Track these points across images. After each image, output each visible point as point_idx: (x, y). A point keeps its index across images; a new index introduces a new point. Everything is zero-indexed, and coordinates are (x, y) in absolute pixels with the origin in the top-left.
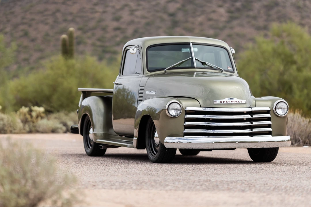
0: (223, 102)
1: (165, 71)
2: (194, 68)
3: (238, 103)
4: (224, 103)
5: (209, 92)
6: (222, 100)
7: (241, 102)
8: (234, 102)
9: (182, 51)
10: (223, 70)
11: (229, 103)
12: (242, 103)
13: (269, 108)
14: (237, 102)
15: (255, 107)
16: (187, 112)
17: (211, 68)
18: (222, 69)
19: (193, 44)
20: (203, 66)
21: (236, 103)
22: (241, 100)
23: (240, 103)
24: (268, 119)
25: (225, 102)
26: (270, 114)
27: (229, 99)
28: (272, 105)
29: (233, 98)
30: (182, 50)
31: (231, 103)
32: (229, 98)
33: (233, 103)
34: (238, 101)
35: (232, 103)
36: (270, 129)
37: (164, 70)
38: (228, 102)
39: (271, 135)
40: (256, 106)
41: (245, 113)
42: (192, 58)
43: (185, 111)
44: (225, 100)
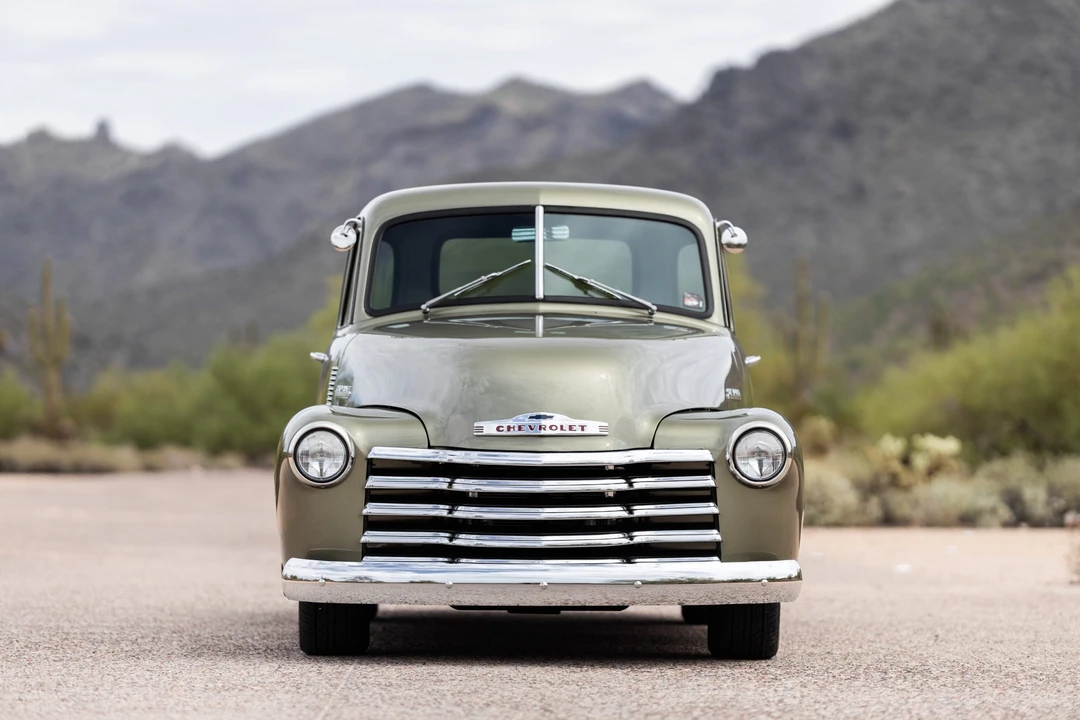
0: (505, 429)
1: (425, 312)
2: (533, 299)
3: (568, 432)
4: (512, 433)
5: (483, 390)
6: (505, 424)
7: (583, 428)
8: (551, 427)
9: (514, 238)
10: (655, 308)
11: (528, 432)
12: (587, 431)
13: (708, 452)
14: (566, 427)
15: (652, 448)
16: (378, 466)
17: (610, 301)
18: (649, 304)
19: (545, 212)
20: (579, 293)
21: (558, 432)
22: (583, 422)
23: (579, 431)
24: (708, 495)
25: (517, 429)
26: (714, 477)
27: (531, 417)
28: (723, 441)
29: (548, 414)
30: (513, 234)
31: (536, 432)
32: (535, 414)
33: (548, 432)
34: (571, 428)
35: (543, 432)
36: (712, 535)
37: (420, 309)
38: (526, 428)
39: (716, 558)
40: (655, 446)
41: (610, 470)
42: (532, 266)
43: (366, 462)
44: (514, 422)
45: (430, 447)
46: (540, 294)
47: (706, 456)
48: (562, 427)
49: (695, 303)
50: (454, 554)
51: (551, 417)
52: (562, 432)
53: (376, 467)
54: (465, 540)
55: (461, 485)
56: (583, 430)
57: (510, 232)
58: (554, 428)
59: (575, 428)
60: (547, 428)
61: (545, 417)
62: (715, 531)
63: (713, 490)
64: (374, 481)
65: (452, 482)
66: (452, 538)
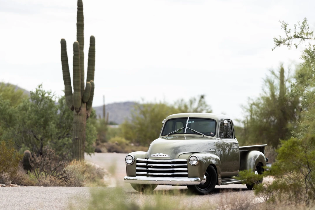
1: (169, 135)
6: (154, 155)
10: (204, 135)
15: (178, 159)
17: (197, 134)
21: (162, 156)
26: (187, 164)
28: (188, 158)
31: (158, 156)
32: (158, 153)
33: (160, 156)
39: (187, 177)
41: (172, 162)
42: (185, 128)
44: (155, 155)
45: (145, 159)
46: (185, 133)
47: (185, 160)
49: (212, 134)
50: (147, 176)
53: (138, 162)
54: (150, 173)
55: (149, 165)
61: (160, 154)
62: (187, 173)
63: (187, 166)
64: (138, 164)
65: (147, 164)
66: (147, 173)
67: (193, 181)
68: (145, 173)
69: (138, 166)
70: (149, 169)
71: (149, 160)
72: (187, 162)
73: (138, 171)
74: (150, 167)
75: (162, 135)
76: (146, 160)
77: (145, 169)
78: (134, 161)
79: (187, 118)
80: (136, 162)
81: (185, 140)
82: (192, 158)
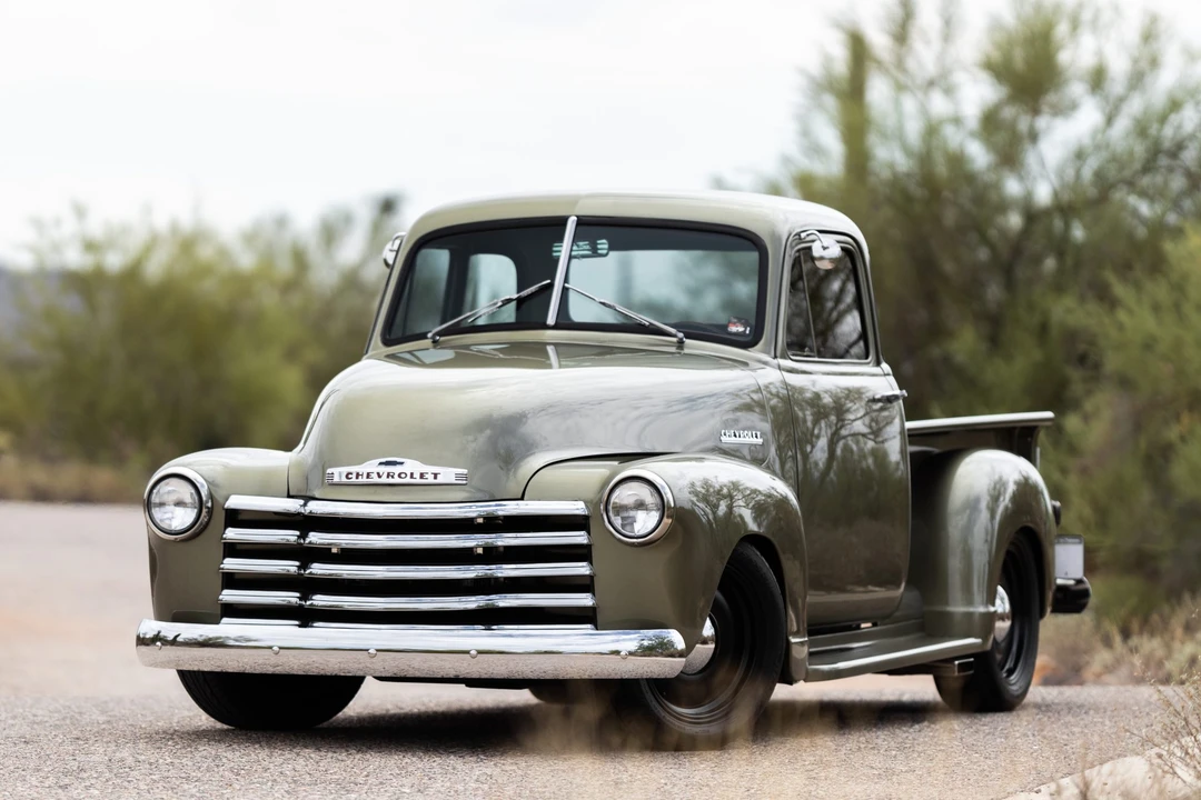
0: (354, 476)
2: (546, 327)
3: (418, 481)
4: (360, 480)
6: (354, 469)
7: (436, 476)
8: (399, 476)
9: (551, 252)
10: (681, 335)
11: (375, 479)
12: (440, 480)
13: (583, 504)
14: (417, 475)
15: (522, 499)
16: (241, 517)
17: (639, 327)
18: (673, 331)
19: (579, 224)
21: (408, 480)
22: (435, 470)
23: (431, 479)
24: (585, 553)
25: (365, 475)
26: (589, 533)
27: (381, 464)
29: (399, 460)
30: (554, 249)
31: (384, 480)
32: (384, 460)
33: (397, 480)
34: (422, 476)
35: (391, 481)
36: (584, 599)
38: (375, 476)
39: (590, 625)
40: (527, 497)
41: (480, 524)
42: (551, 286)
43: (224, 512)
44: (363, 468)
45: (289, 496)
46: (551, 320)
48: (412, 474)
49: (741, 329)
50: (306, 617)
51: (402, 463)
52: (413, 481)
53: (236, 518)
54: (321, 600)
55: (315, 538)
56: (435, 478)
57: (552, 246)
58: (403, 475)
59: (427, 476)
60: (396, 476)
61: (394, 463)
62: (589, 595)
63: (587, 547)
64: (232, 534)
65: (303, 536)
66: (304, 597)
67: (631, 654)
68: (290, 597)
69: (234, 550)
70: (318, 569)
71: (316, 507)
72: (586, 518)
73: (233, 581)
74: (324, 555)
75: (387, 342)
76: (293, 505)
77: (289, 566)
78: (211, 511)
79: (562, 221)
80: (220, 518)
81: (550, 366)
82: (625, 495)
